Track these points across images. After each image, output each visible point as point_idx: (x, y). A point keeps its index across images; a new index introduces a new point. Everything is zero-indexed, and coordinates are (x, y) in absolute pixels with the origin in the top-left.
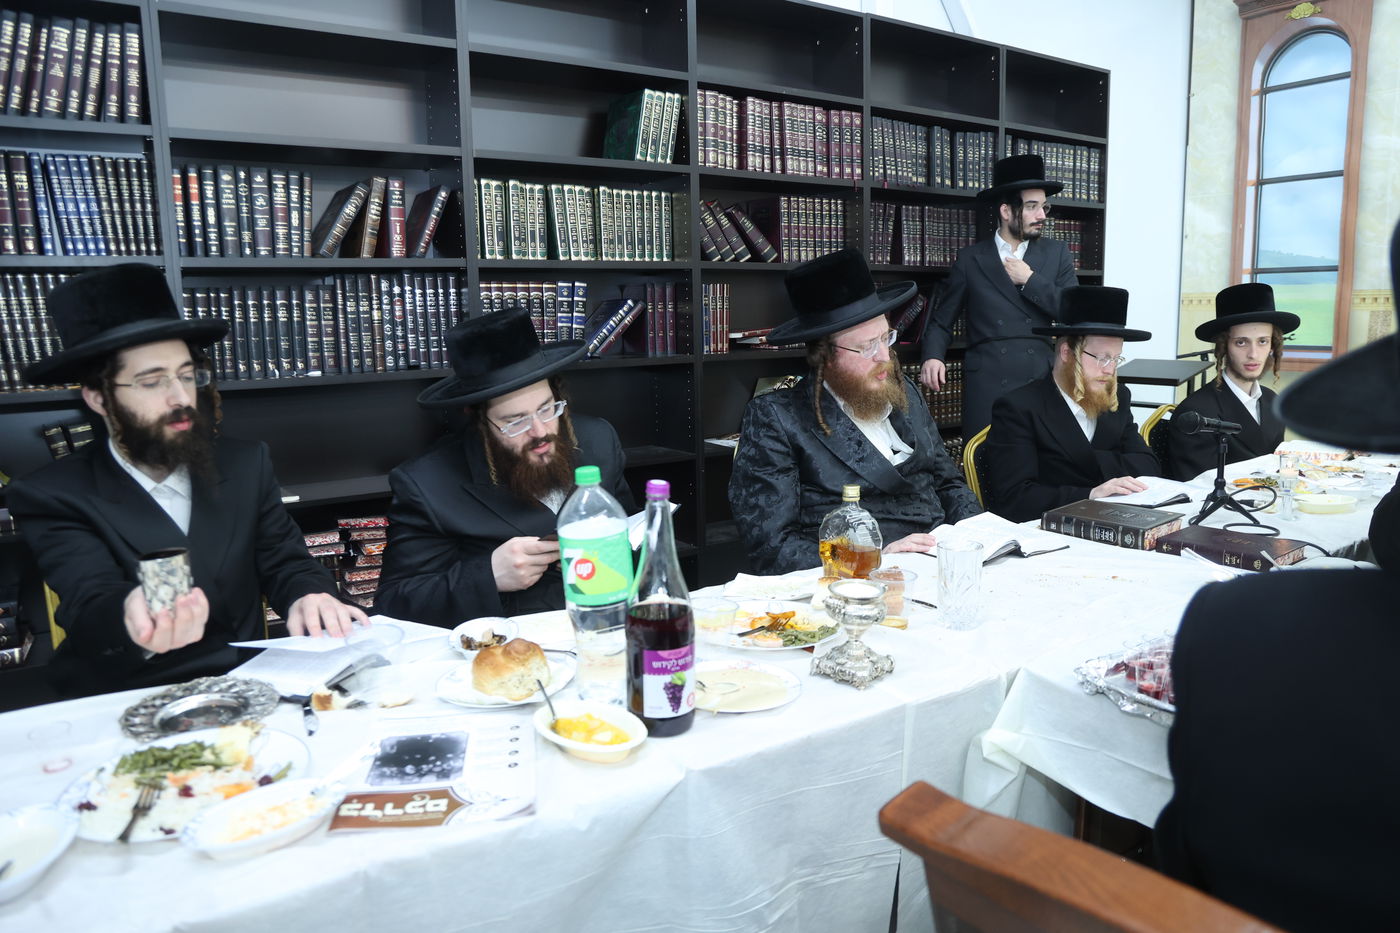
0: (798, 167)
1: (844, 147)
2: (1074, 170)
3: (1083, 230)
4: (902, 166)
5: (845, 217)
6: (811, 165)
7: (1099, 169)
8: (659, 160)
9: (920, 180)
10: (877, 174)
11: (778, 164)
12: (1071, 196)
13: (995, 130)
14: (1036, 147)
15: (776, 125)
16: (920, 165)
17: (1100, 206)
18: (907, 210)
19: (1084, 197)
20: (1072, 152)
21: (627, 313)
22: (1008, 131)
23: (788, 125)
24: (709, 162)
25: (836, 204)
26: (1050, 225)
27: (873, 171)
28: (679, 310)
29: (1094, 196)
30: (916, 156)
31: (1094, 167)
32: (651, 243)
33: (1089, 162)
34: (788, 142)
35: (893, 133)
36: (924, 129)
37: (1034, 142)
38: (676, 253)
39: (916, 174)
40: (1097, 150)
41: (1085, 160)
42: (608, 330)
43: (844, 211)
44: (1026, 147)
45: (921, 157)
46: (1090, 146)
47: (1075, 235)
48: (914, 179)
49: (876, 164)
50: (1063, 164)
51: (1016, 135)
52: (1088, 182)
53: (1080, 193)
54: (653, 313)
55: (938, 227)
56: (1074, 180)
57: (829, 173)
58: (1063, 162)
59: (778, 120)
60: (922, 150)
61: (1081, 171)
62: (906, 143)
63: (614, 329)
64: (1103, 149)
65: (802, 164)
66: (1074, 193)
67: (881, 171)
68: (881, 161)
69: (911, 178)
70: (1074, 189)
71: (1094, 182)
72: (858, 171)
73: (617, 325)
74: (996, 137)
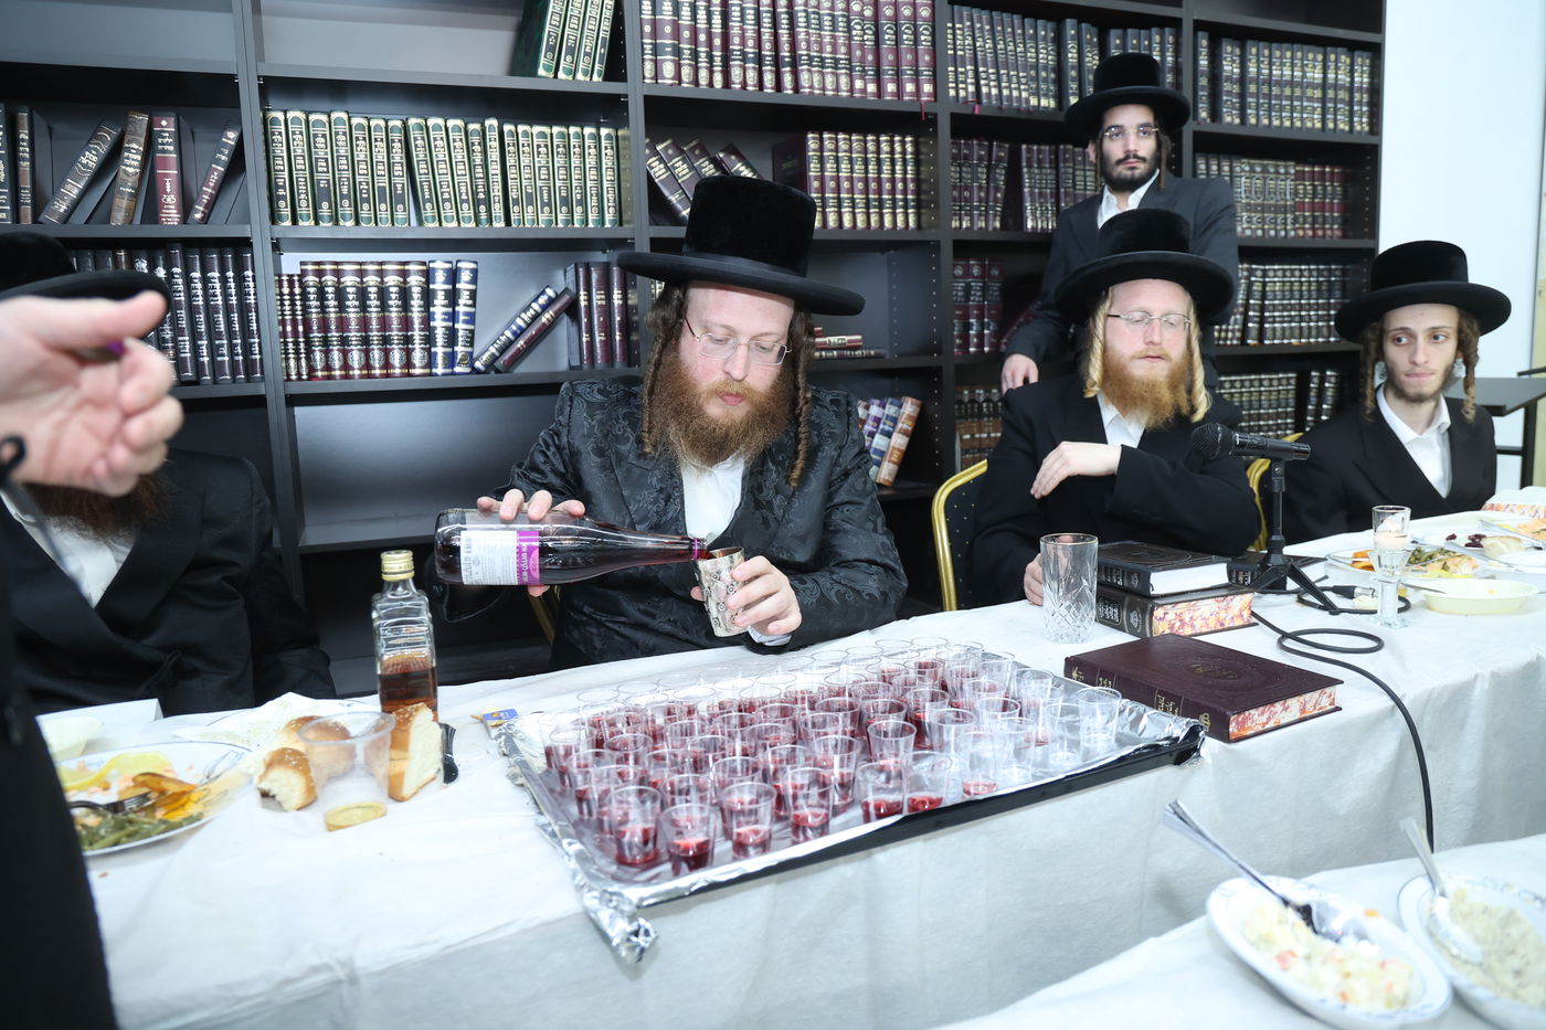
0: (819, 84)
1: (903, 52)
2: (1324, 86)
3: (1346, 180)
4: (1009, 81)
5: (917, 163)
6: (844, 80)
7: (1371, 83)
8: (580, 76)
9: (1044, 102)
10: (962, 93)
11: (787, 79)
12: (1318, 125)
13: (1175, 23)
14: (1254, 50)
15: (784, 21)
16: (1046, 80)
17: (1372, 140)
18: (1029, 151)
19: (1344, 125)
20: (1320, 57)
21: (545, 308)
22: (1199, 26)
23: (801, 20)
24: (663, 78)
25: (903, 143)
26: (1287, 173)
27: (957, 89)
28: (630, 302)
29: (1362, 124)
30: (1036, 67)
31: (1361, 79)
32: (583, 202)
33: (1352, 72)
34: (803, 45)
35: (992, 31)
36: (1050, 25)
37: (1249, 43)
38: (625, 217)
39: (1037, 94)
40: (1365, 54)
41: (1344, 70)
42: (514, 333)
43: (917, 153)
44: (1238, 51)
45: (1045, 68)
46: (1352, 47)
47: (1334, 188)
48: (1033, 101)
49: (961, 78)
50: (1304, 76)
51: (1217, 33)
52: (1351, 103)
53: (1335, 120)
54: (589, 307)
55: (1085, 176)
56: (1323, 100)
57: (880, 93)
58: (1304, 72)
59: (787, 13)
60: (1047, 56)
61: (1336, 87)
62: (1016, 46)
63: (523, 331)
64: (1376, 51)
65: (829, 79)
66: (1324, 120)
67: (971, 89)
68: (971, 74)
69: (1027, 100)
70: (1324, 114)
71: (1360, 103)
72: (927, 88)
73: (528, 325)
74: (1178, 36)
